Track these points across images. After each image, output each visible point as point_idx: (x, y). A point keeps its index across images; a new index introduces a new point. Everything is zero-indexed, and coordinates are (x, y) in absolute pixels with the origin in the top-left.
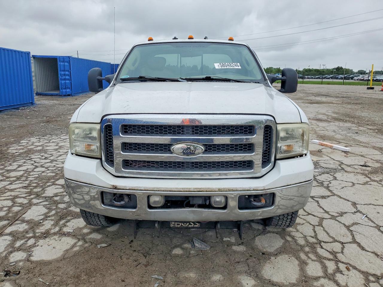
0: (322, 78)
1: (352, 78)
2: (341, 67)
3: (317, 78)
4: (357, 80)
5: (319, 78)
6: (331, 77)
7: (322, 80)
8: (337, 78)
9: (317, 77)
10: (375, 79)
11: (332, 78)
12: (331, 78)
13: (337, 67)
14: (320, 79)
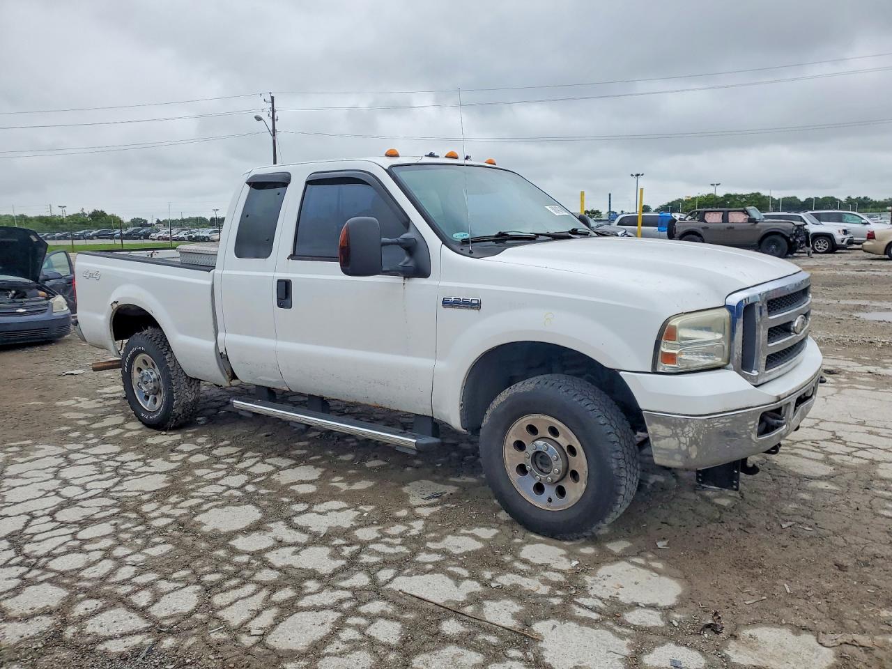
0: (74, 239)
1: (146, 236)
2: (102, 212)
3: (59, 238)
4: (158, 239)
5: (65, 238)
6: (94, 235)
7: (71, 241)
8: (112, 237)
9: (58, 234)
10: (194, 236)
11: (99, 236)
12: (95, 237)
13: (93, 211)
14: (69, 239)
